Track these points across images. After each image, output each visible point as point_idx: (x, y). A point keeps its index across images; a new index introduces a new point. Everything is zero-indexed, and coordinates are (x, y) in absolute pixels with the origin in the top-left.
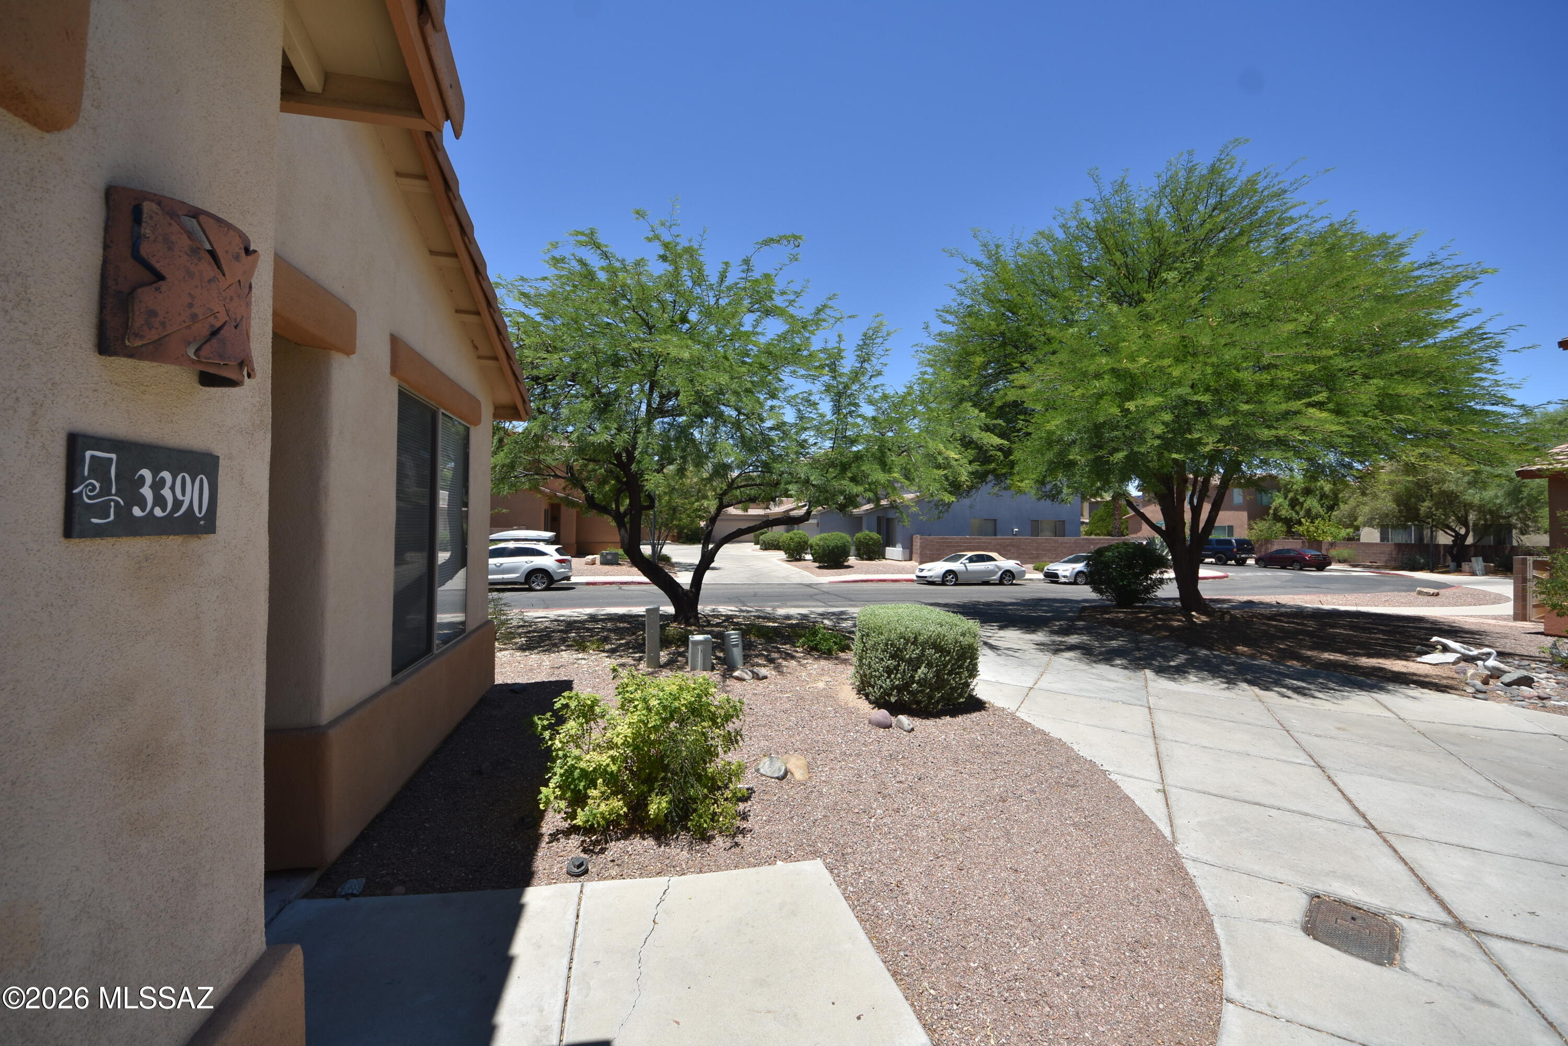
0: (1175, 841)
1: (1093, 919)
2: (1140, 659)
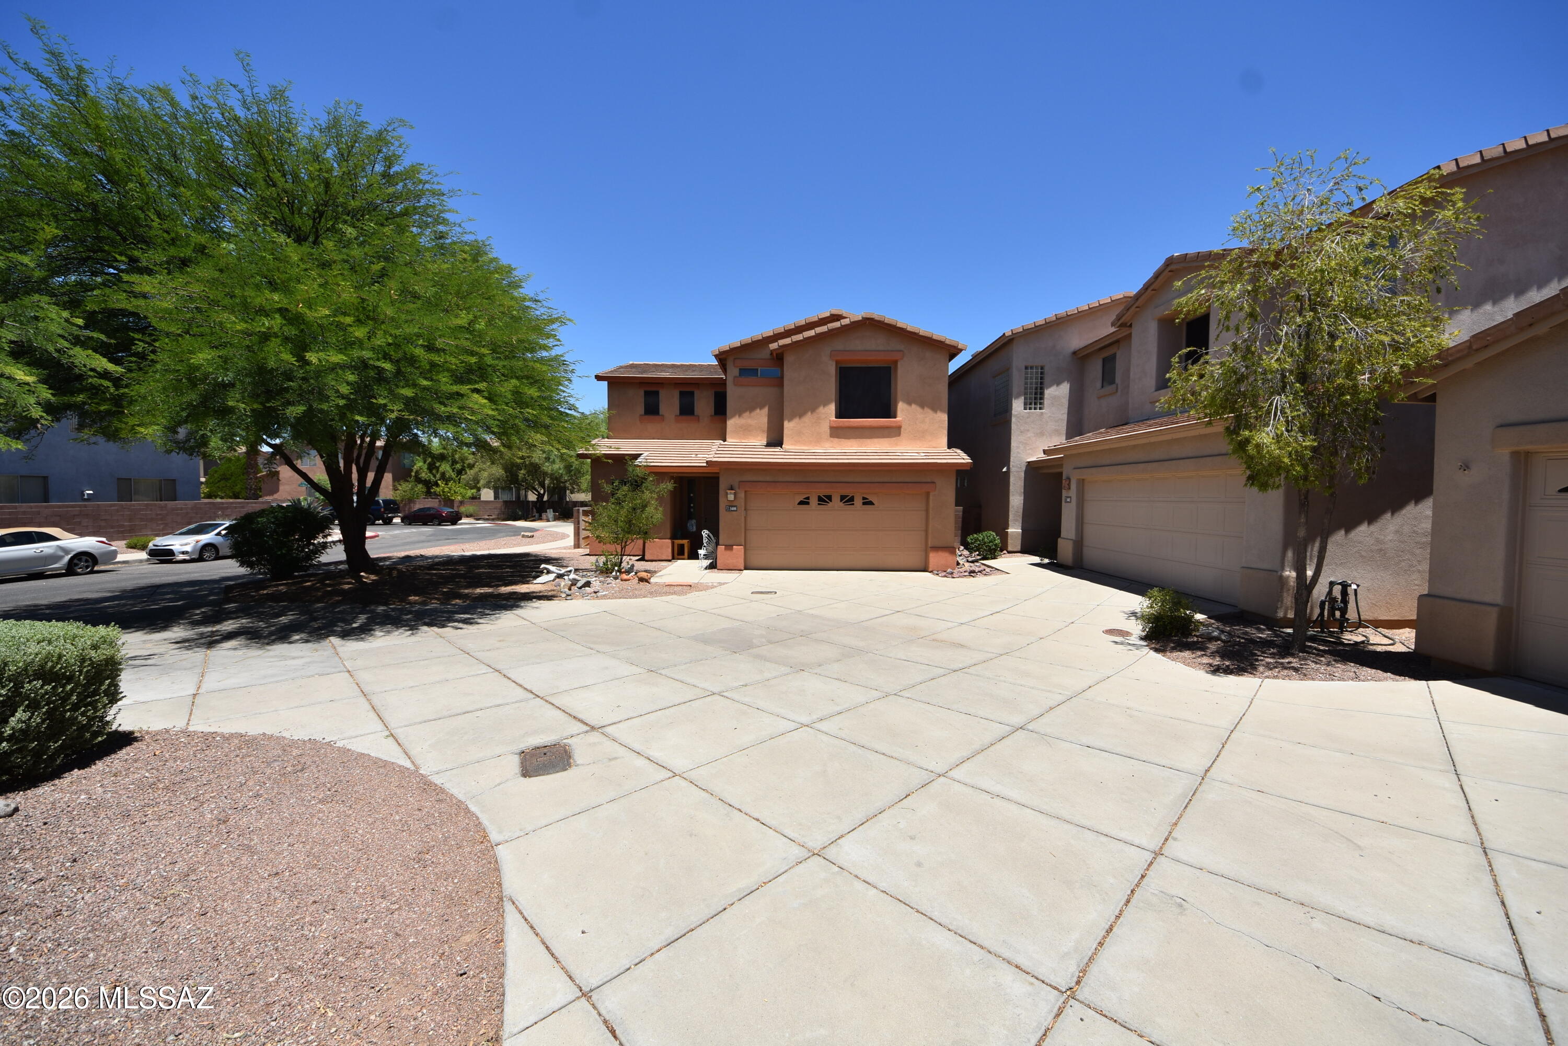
0: (417, 768)
1: (376, 862)
2: (319, 629)
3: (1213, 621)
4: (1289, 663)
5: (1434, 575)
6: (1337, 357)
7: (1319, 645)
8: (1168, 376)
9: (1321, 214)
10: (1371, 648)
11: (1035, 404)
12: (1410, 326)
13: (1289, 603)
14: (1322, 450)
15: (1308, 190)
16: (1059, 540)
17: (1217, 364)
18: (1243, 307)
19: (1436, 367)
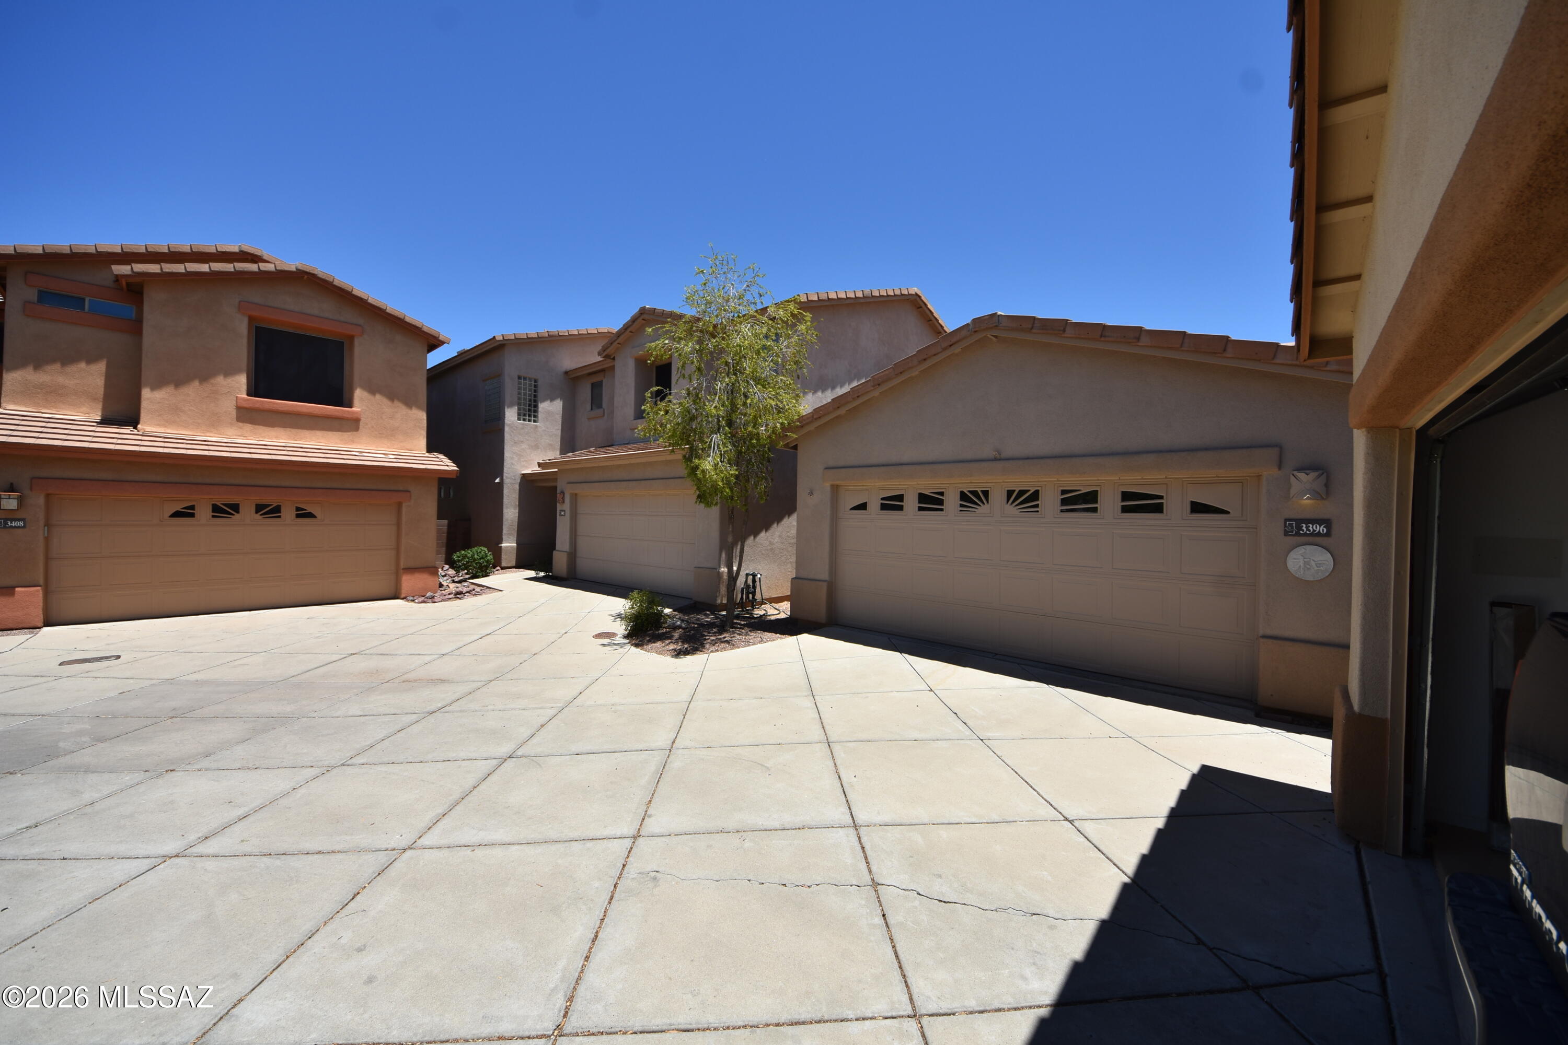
3: (676, 613)
4: (724, 638)
5: (799, 565)
6: (748, 411)
7: (741, 621)
8: (643, 407)
9: (739, 305)
10: (769, 618)
11: (530, 416)
12: (785, 397)
13: (723, 592)
14: (741, 477)
15: (732, 284)
16: (554, 552)
17: (677, 404)
18: (694, 361)
19: (797, 427)
